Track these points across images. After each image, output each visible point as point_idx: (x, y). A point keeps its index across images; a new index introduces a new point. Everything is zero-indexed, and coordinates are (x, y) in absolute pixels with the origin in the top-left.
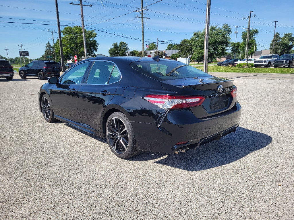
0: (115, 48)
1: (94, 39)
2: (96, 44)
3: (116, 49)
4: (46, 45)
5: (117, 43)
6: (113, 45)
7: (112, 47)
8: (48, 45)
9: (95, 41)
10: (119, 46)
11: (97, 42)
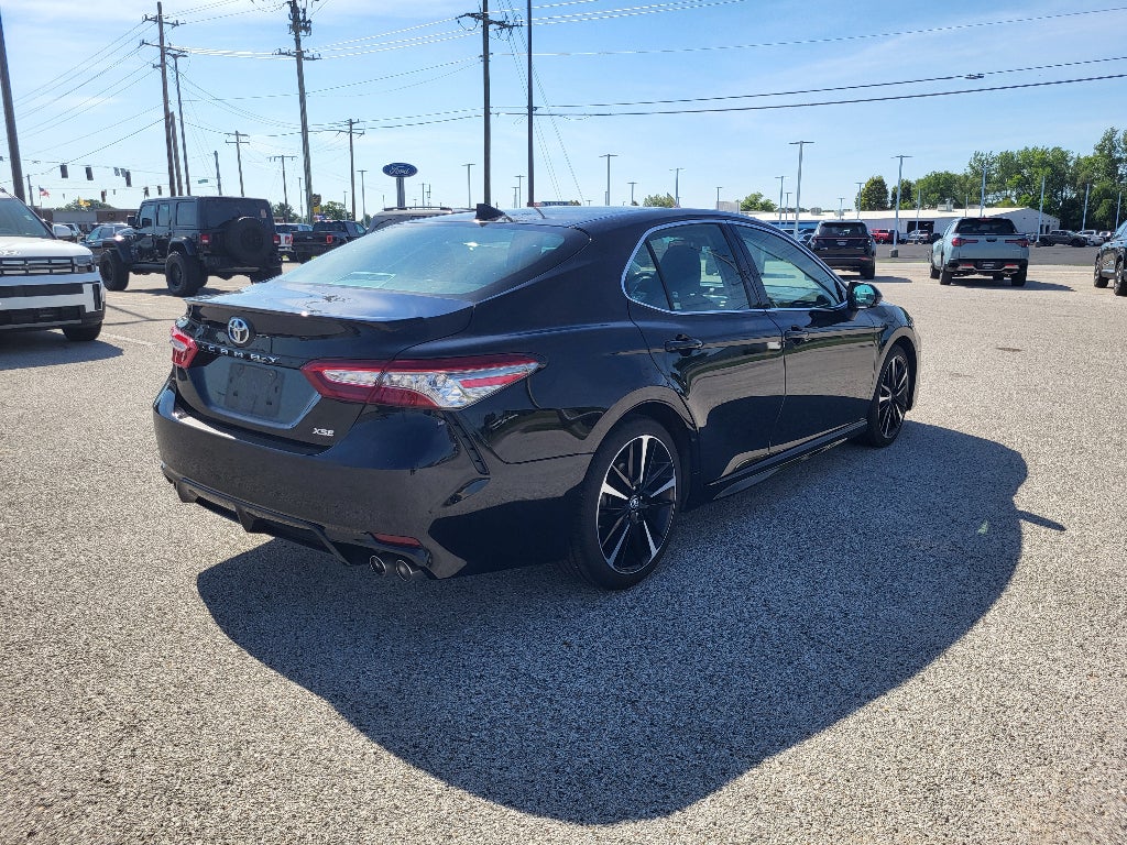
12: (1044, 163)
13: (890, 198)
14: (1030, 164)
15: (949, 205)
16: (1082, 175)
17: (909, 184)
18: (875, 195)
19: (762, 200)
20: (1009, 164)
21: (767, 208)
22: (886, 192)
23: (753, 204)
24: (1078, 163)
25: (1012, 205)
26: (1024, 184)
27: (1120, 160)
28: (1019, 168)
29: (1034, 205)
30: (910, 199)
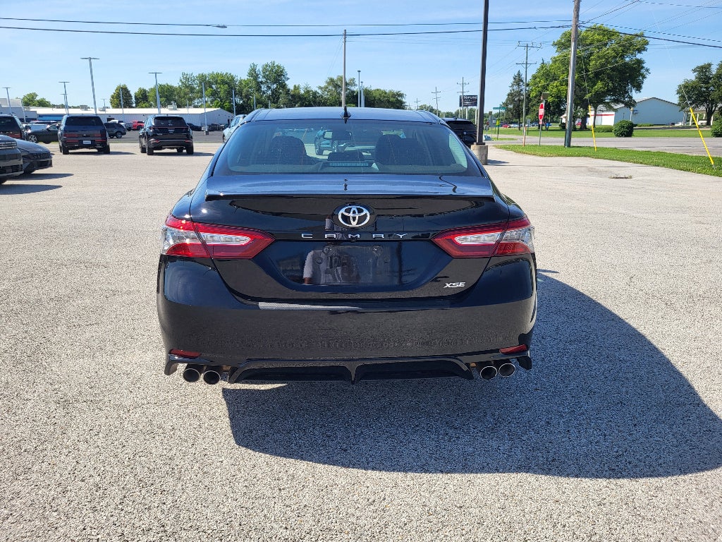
0: (700, 79)
1: (639, 56)
2: (643, 71)
3: (704, 82)
4: (512, 80)
5: (710, 65)
6: (694, 71)
7: (692, 77)
8: (518, 80)
9: (640, 62)
10: (714, 73)
11: (644, 65)
12: (223, 82)
13: (134, 100)
14: (216, 82)
15: (174, 105)
16: (245, 90)
17: (145, 91)
18: (122, 98)
19: (38, 98)
20: (205, 82)
21: (43, 104)
22: (130, 96)
23: (30, 101)
24: (240, 82)
25: (209, 107)
26: (214, 94)
27: (261, 82)
28: (210, 85)
29: (222, 107)
30: (147, 101)
